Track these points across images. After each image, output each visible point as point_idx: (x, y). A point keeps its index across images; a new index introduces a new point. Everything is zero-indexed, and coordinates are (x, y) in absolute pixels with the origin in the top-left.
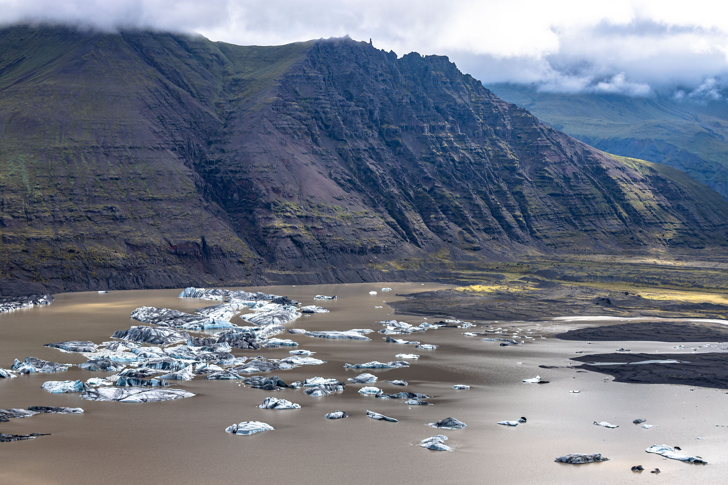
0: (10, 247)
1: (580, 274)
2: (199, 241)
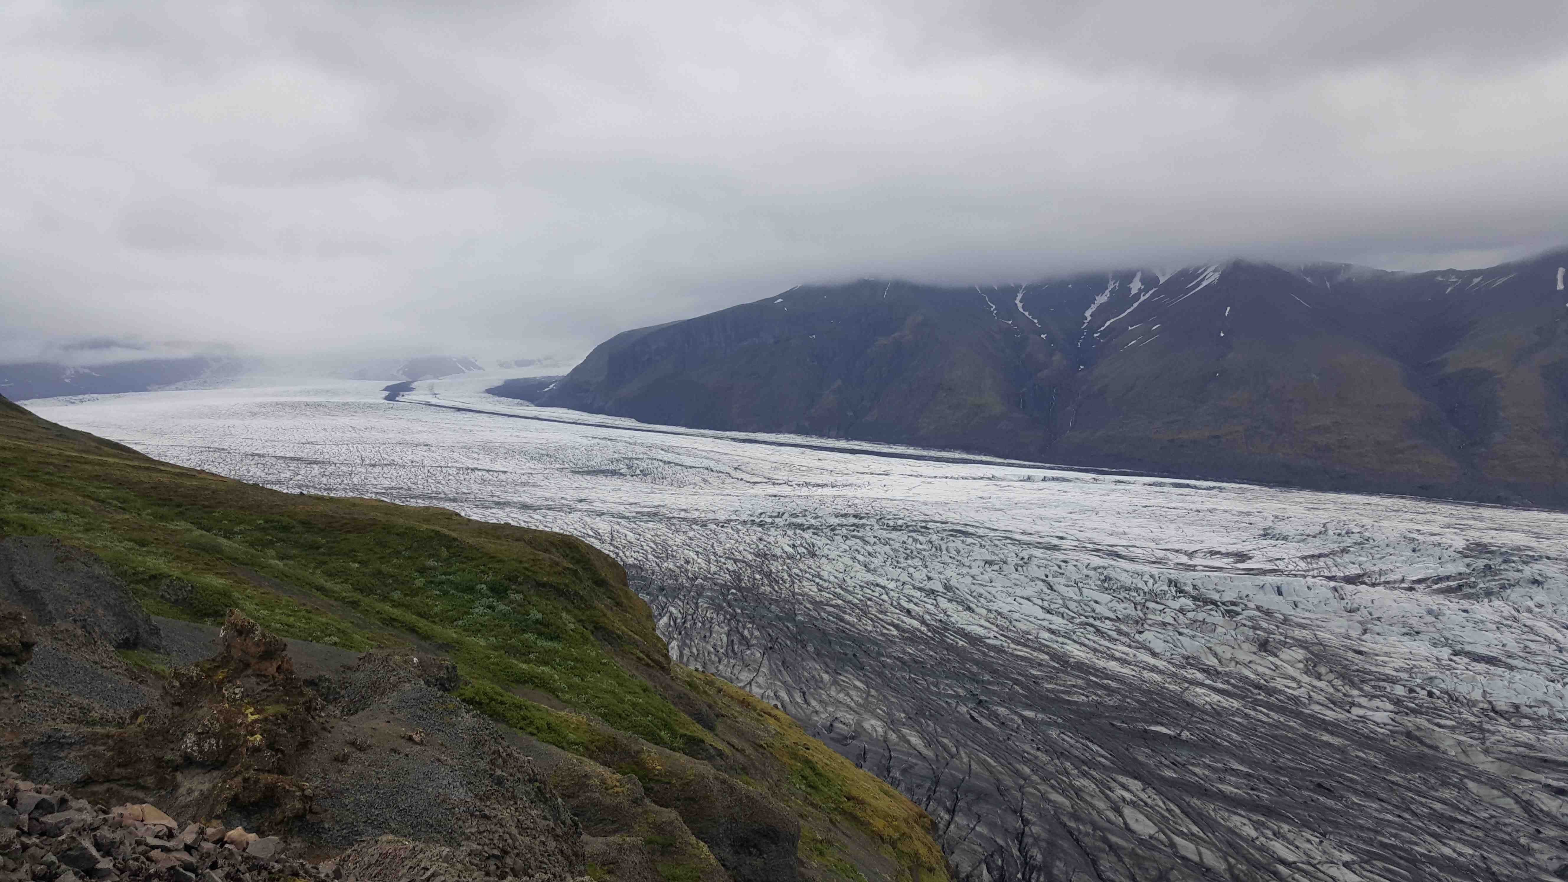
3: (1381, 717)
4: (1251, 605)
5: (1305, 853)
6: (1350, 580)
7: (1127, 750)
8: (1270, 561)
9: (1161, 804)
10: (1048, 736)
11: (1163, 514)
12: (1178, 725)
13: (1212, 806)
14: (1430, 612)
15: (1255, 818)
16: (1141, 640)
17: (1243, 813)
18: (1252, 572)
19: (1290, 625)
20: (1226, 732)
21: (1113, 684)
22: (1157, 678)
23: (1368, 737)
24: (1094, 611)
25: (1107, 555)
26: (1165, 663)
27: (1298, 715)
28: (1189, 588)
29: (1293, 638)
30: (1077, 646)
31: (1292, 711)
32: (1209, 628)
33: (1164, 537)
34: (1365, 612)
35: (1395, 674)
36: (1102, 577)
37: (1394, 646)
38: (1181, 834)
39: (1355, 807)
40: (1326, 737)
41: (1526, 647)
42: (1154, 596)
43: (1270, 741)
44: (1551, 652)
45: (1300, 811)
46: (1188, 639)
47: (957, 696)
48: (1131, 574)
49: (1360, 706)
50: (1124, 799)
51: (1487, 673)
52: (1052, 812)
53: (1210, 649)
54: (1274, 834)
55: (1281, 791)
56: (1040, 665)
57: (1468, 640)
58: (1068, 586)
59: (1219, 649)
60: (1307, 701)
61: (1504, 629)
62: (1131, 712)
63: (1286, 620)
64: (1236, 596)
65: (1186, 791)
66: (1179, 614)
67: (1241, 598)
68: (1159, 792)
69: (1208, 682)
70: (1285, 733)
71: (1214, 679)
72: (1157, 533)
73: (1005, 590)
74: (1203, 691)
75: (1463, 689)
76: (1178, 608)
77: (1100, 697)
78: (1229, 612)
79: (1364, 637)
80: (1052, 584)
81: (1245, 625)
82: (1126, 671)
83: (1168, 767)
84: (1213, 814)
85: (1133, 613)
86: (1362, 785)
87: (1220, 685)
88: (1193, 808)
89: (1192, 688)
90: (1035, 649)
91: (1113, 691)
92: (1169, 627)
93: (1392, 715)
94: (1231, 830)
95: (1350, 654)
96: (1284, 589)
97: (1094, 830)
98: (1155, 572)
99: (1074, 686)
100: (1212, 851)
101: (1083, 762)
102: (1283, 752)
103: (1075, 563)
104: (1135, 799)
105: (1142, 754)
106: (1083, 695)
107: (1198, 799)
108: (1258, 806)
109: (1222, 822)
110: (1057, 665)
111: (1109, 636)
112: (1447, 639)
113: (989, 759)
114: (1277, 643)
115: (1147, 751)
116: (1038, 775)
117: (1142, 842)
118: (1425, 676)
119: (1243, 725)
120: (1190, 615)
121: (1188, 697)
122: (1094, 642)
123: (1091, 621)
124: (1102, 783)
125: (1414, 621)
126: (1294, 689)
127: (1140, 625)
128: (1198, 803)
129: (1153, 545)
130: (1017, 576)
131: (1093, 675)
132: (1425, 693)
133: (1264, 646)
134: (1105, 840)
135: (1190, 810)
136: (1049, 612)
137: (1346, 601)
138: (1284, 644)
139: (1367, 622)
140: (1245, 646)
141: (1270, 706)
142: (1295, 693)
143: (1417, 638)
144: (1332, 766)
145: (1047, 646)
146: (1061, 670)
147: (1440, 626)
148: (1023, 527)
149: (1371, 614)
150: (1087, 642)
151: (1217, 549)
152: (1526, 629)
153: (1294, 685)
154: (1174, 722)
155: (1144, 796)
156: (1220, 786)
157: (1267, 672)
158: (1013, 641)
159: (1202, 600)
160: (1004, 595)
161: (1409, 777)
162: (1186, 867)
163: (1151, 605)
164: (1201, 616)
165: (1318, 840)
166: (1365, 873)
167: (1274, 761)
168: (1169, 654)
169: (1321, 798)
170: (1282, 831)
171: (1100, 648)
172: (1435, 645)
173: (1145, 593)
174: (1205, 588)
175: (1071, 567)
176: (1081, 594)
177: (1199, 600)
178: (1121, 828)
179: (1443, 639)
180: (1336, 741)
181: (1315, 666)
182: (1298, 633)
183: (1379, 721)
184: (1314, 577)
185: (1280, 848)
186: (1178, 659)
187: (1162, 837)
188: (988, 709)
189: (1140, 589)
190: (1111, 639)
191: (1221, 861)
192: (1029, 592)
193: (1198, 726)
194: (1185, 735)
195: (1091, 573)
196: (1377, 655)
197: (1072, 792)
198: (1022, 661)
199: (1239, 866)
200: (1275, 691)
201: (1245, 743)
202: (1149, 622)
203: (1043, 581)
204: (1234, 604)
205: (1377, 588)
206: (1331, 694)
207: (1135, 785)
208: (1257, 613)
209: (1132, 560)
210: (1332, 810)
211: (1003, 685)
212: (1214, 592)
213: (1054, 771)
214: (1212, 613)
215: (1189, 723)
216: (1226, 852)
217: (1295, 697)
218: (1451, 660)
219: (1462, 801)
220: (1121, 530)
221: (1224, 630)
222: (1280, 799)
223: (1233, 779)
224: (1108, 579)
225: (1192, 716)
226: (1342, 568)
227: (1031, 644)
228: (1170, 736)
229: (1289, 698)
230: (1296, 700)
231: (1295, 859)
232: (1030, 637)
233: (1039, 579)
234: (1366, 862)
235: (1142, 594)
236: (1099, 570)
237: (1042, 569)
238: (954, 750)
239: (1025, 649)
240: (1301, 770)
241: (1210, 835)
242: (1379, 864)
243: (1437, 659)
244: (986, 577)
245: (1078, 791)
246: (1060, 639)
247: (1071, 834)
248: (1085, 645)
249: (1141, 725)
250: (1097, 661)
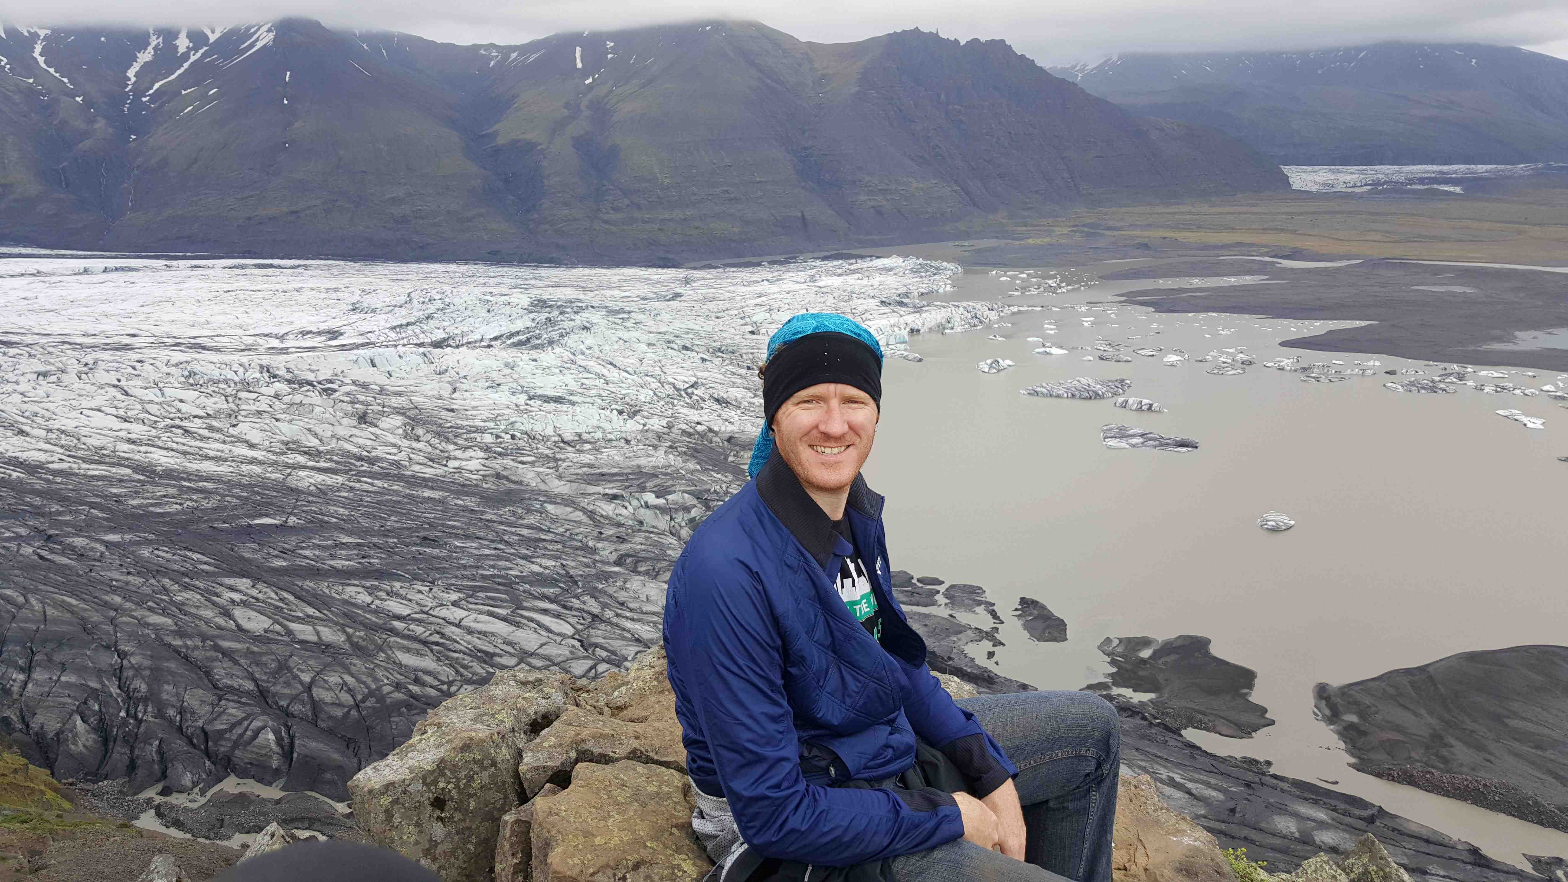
0: (648, 227)
1: (1122, 224)
2: (799, 215)
3: (474, 465)
4: (347, 381)
5: (417, 603)
6: (437, 345)
7: (232, 549)
8: (362, 335)
9: (273, 595)
10: (139, 556)
11: (248, 297)
12: (283, 512)
13: (326, 584)
14: (507, 365)
15: (368, 584)
16: (235, 433)
17: (357, 582)
18: (345, 348)
19: (387, 395)
20: (332, 509)
21: (209, 485)
22: (257, 469)
23: (464, 485)
24: (179, 411)
25: (190, 348)
26: (264, 453)
27: (400, 478)
28: (282, 372)
29: (390, 407)
30: (164, 453)
31: (394, 476)
32: (307, 410)
33: (251, 322)
34: (453, 373)
35: (482, 424)
36: (186, 373)
37: (480, 400)
38: (298, 620)
39: (458, 550)
40: (428, 493)
41: (582, 384)
42: (247, 386)
43: (376, 508)
44: (601, 386)
45: (409, 567)
46: (286, 424)
47: (18, 537)
48: (219, 365)
49: (456, 458)
50: (233, 601)
51: (556, 411)
52: (153, 636)
53: (309, 430)
54: (388, 594)
55: (391, 553)
56: (121, 481)
57: (539, 385)
58: (146, 388)
59: (318, 430)
60: (407, 464)
61: (565, 371)
62: (232, 510)
63: (382, 391)
64: (330, 373)
65: (298, 576)
66: (274, 400)
67: (336, 375)
68: (270, 584)
69: (311, 463)
70: (390, 497)
71: (316, 459)
72: (244, 319)
73: (67, 403)
74: (306, 473)
75: (538, 428)
76: (272, 393)
77: (196, 501)
78: (325, 390)
79: (453, 396)
80: (126, 388)
81: (343, 402)
82: (223, 469)
83: (276, 556)
84: (327, 591)
85: (225, 406)
86: (462, 529)
87: (323, 465)
88: (307, 591)
89: (294, 472)
90: (113, 465)
91: (210, 493)
92: (265, 415)
93: (483, 462)
94: (346, 602)
95: (444, 413)
96: (376, 361)
97: (203, 641)
98: (245, 360)
99: (165, 496)
100: (330, 627)
101: (183, 574)
102: (389, 516)
103: (152, 361)
104: (245, 598)
105: (248, 551)
106: (176, 503)
107: (311, 580)
108: (370, 572)
109: (338, 597)
110: (142, 478)
111: (199, 435)
112: (522, 387)
113: (68, 599)
114: (377, 413)
115: (254, 546)
116: (132, 601)
117: (257, 639)
118: (508, 422)
119: (350, 499)
120: (287, 399)
121: (292, 482)
122: (184, 444)
123: (178, 422)
124: (207, 590)
125: (494, 375)
126: (395, 454)
127: (233, 417)
128: (311, 584)
129: (240, 332)
130: (81, 386)
131: (185, 480)
132: (509, 436)
133: (363, 418)
134: (216, 648)
135: (304, 594)
136: (126, 421)
137: (435, 364)
138: (382, 414)
139: (456, 381)
140: (345, 421)
141: (373, 476)
142: (396, 458)
143: (499, 389)
144: (435, 518)
145: (128, 459)
146: (148, 482)
147: (515, 376)
148: (83, 328)
149: (458, 374)
150: (175, 446)
151: (308, 329)
152: (581, 369)
153: (395, 450)
154: (281, 510)
155: (254, 592)
156: (332, 563)
157: (369, 443)
158: (84, 460)
159: (296, 383)
160: (66, 410)
161: (501, 512)
162: (306, 650)
163: (242, 395)
164: (298, 398)
165: (427, 589)
166: (471, 606)
167: (382, 526)
168: (267, 443)
169: (427, 550)
170: (394, 589)
171: (192, 450)
172: (513, 394)
173: (235, 383)
174: (299, 370)
175: (147, 367)
176: (163, 394)
177: (294, 383)
178: (233, 631)
179: (519, 388)
180: (437, 495)
181: (413, 429)
182: (394, 401)
183: (472, 469)
184: (404, 345)
185: (394, 606)
186: (277, 447)
187: (278, 628)
188: (60, 543)
189: (230, 380)
190: (202, 438)
191: (340, 633)
192: (98, 401)
193: (305, 508)
194: (293, 520)
195: (172, 370)
196: (466, 410)
197: (174, 609)
198: (98, 481)
199: (358, 633)
200: (378, 459)
201: (353, 516)
202: (243, 413)
203: (115, 386)
204: (331, 382)
205: (461, 349)
206: (429, 453)
207: (243, 583)
208: (355, 388)
209: (218, 350)
210: (437, 558)
211: (77, 512)
212: (309, 373)
213: (150, 592)
214: (308, 394)
215: (295, 508)
216: (343, 625)
217: (396, 461)
218: (527, 404)
219: (543, 522)
220: (203, 320)
221: (322, 409)
222: (390, 560)
223: (344, 552)
224: (192, 374)
225: (297, 500)
226: (429, 334)
227: (107, 460)
228: (276, 526)
229: (391, 464)
230: (397, 464)
231: (409, 612)
232: (105, 452)
233: (109, 385)
234: (471, 596)
235: (232, 385)
236: (181, 366)
237: (112, 373)
238: (21, 599)
239: (100, 467)
240: (408, 529)
241: (326, 612)
242: (482, 595)
243: (516, 405)
244: (41, 392)
245: (180, 606)
246: (143, 449)
247: (178, 653)
248: (173, 450)
249: (244, 522)
250: (188, 465)
